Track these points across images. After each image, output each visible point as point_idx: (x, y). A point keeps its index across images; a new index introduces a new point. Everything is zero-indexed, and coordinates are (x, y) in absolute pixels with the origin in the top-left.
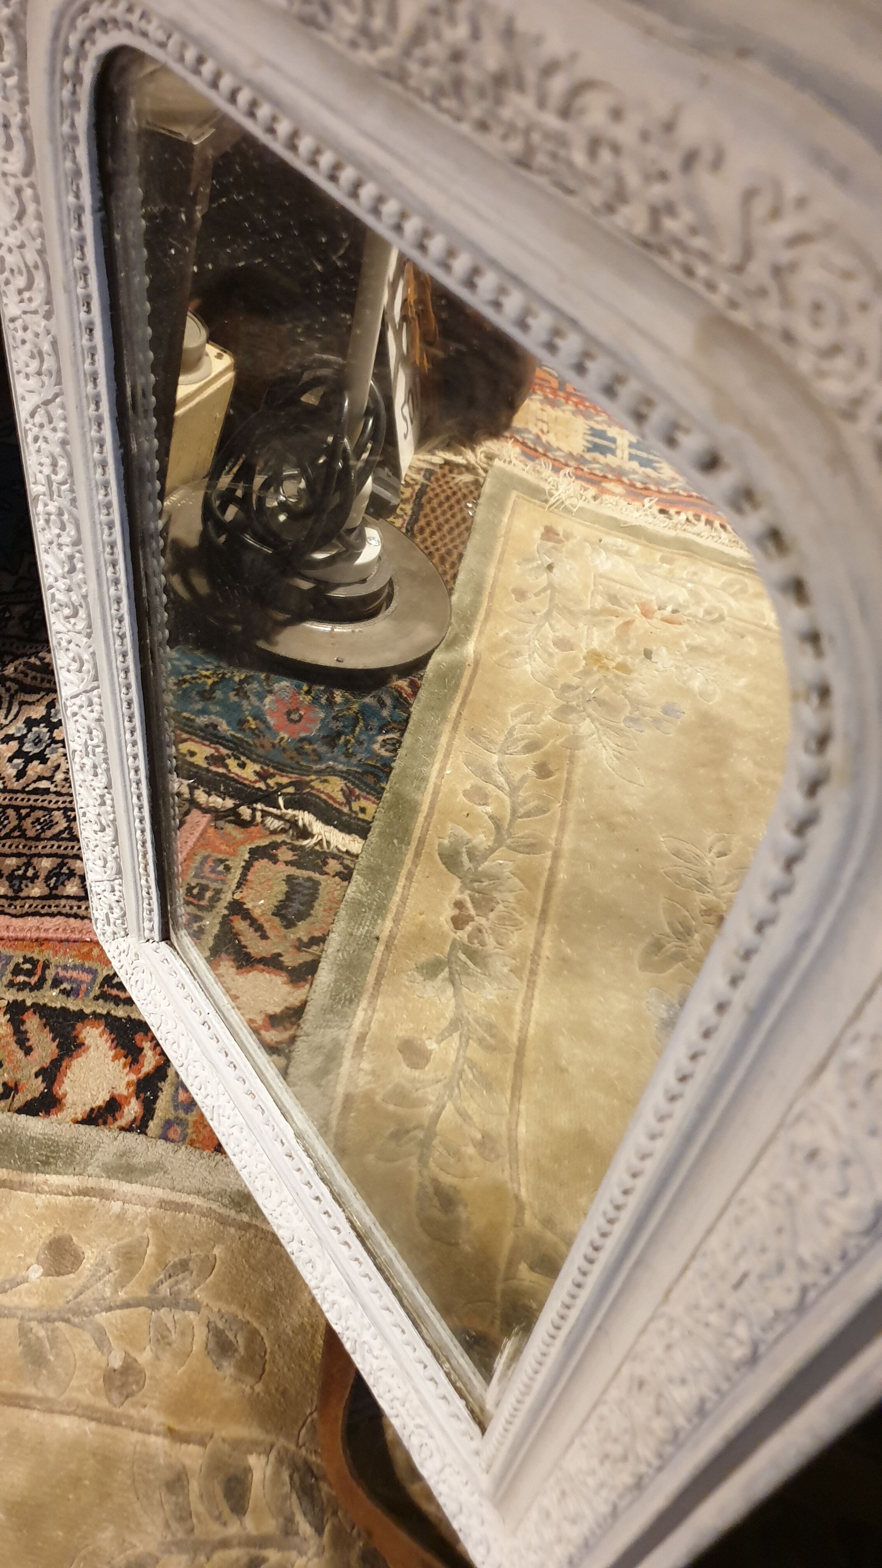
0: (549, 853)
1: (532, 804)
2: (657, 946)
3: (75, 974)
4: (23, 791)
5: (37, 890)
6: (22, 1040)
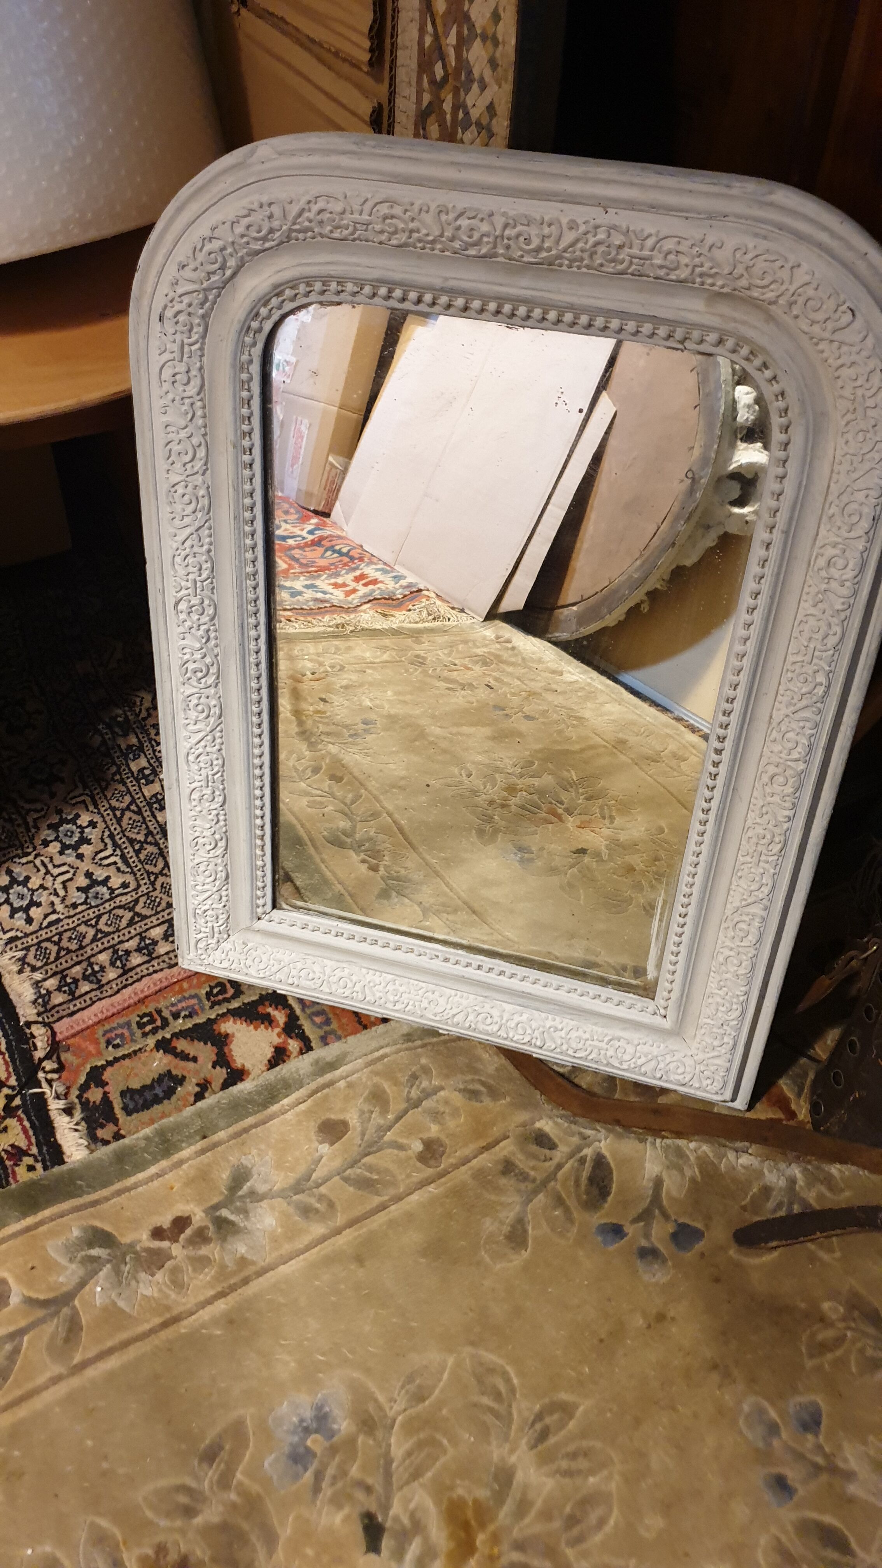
0: (384, 814)
1: (350, 796)
2: (481, 832)
3: (184, 1004)
4: (41, 929)
5: (112, 974)
6: (184, 1057)
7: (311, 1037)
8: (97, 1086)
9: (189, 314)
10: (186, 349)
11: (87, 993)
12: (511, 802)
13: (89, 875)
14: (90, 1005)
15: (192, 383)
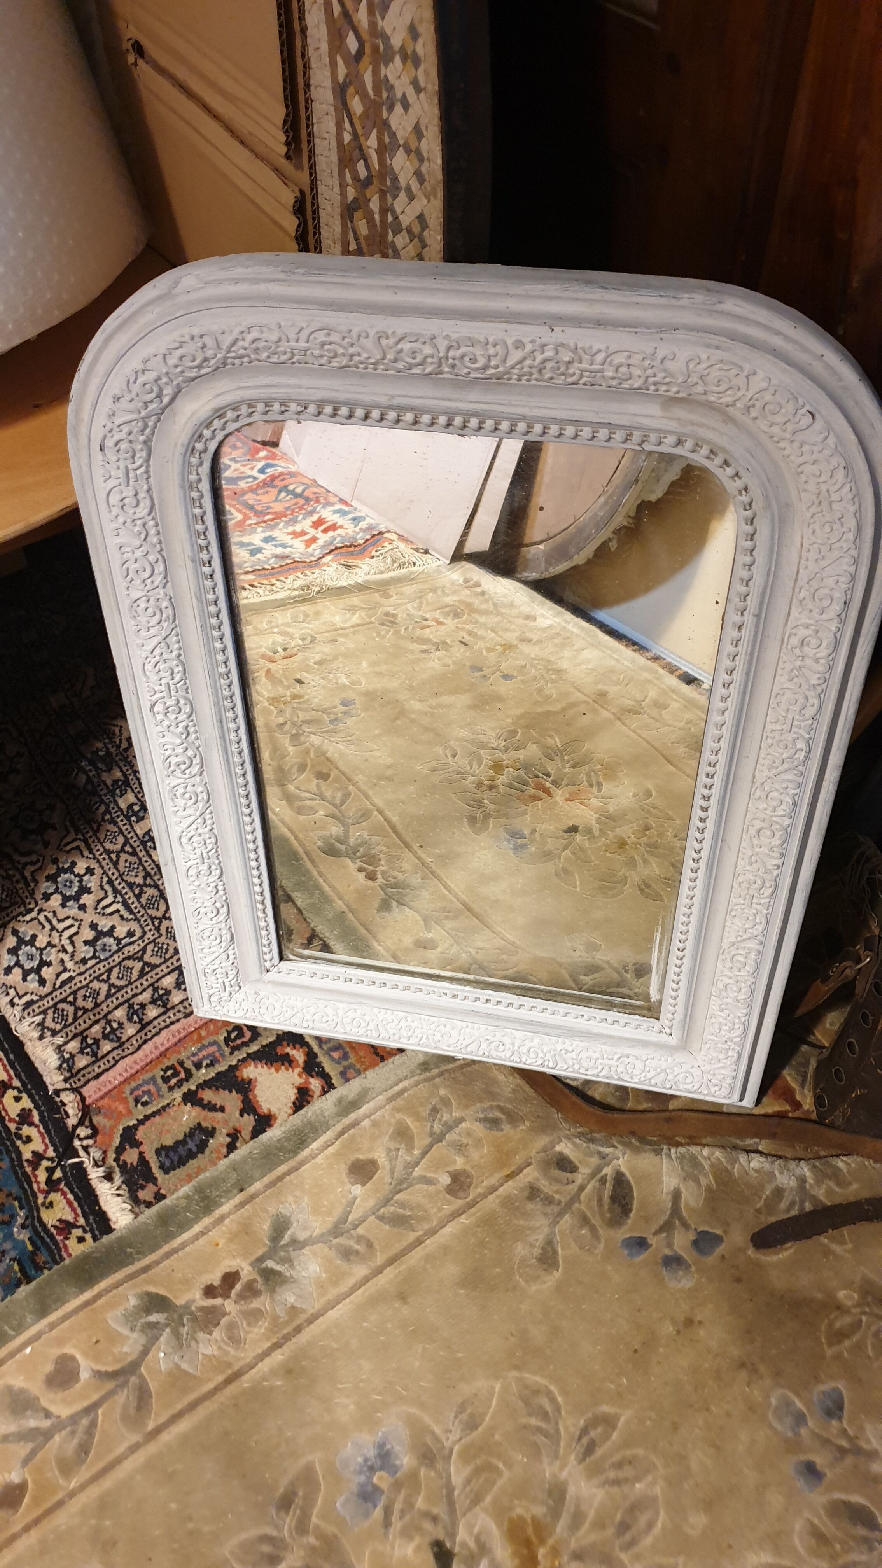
0: (376, 813)
1: (339, 795)
2: (472, 820)
3: (204, 1053)
5: (130, 1030)
6: (212, 1107)
7: (332, 1074)
8: (131, 1147)
9: (131, 442)
10: (131, 475)
11: (109, 1052)
12: (499, 782)
13: (93, 926)
14: (114, 1065)
15: (142, 505)
